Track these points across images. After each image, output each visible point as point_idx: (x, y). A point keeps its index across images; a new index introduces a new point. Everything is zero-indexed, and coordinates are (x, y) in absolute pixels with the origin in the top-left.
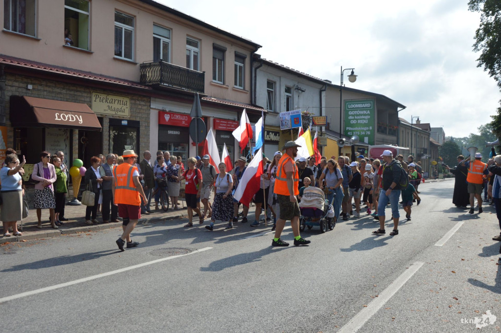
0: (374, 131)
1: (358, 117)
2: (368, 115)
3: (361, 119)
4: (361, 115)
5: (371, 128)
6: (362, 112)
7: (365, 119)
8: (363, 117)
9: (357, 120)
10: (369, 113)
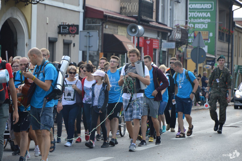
0: (215, 38)
1: (196, 21)
2: (208, 18)
3: (199, 23)
4: (200, 18)
5: (211, 34)
6: (200, 15)
7: (203, 23)
8: (202, 20)
9: (194, 24)
10: (210, 16)
